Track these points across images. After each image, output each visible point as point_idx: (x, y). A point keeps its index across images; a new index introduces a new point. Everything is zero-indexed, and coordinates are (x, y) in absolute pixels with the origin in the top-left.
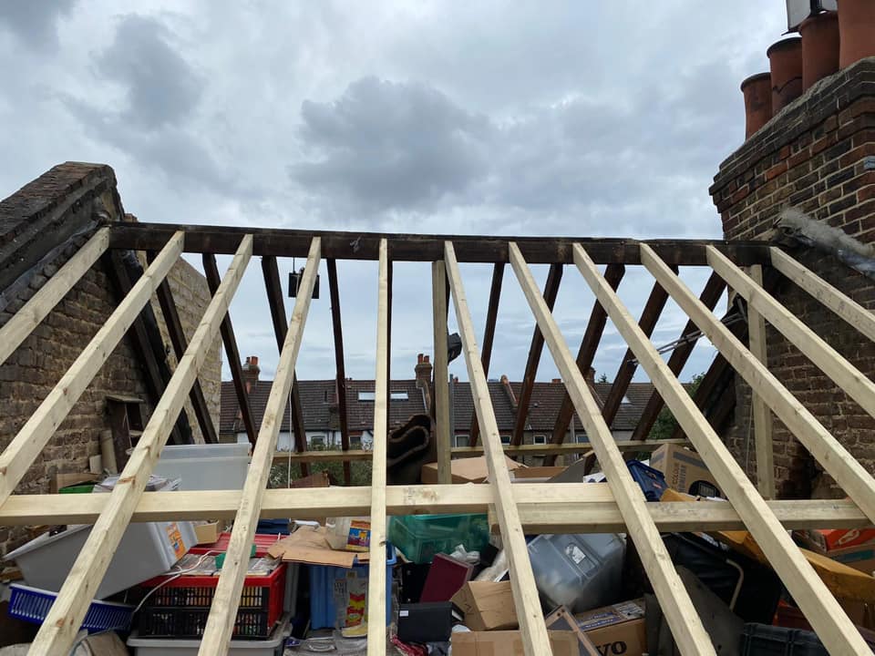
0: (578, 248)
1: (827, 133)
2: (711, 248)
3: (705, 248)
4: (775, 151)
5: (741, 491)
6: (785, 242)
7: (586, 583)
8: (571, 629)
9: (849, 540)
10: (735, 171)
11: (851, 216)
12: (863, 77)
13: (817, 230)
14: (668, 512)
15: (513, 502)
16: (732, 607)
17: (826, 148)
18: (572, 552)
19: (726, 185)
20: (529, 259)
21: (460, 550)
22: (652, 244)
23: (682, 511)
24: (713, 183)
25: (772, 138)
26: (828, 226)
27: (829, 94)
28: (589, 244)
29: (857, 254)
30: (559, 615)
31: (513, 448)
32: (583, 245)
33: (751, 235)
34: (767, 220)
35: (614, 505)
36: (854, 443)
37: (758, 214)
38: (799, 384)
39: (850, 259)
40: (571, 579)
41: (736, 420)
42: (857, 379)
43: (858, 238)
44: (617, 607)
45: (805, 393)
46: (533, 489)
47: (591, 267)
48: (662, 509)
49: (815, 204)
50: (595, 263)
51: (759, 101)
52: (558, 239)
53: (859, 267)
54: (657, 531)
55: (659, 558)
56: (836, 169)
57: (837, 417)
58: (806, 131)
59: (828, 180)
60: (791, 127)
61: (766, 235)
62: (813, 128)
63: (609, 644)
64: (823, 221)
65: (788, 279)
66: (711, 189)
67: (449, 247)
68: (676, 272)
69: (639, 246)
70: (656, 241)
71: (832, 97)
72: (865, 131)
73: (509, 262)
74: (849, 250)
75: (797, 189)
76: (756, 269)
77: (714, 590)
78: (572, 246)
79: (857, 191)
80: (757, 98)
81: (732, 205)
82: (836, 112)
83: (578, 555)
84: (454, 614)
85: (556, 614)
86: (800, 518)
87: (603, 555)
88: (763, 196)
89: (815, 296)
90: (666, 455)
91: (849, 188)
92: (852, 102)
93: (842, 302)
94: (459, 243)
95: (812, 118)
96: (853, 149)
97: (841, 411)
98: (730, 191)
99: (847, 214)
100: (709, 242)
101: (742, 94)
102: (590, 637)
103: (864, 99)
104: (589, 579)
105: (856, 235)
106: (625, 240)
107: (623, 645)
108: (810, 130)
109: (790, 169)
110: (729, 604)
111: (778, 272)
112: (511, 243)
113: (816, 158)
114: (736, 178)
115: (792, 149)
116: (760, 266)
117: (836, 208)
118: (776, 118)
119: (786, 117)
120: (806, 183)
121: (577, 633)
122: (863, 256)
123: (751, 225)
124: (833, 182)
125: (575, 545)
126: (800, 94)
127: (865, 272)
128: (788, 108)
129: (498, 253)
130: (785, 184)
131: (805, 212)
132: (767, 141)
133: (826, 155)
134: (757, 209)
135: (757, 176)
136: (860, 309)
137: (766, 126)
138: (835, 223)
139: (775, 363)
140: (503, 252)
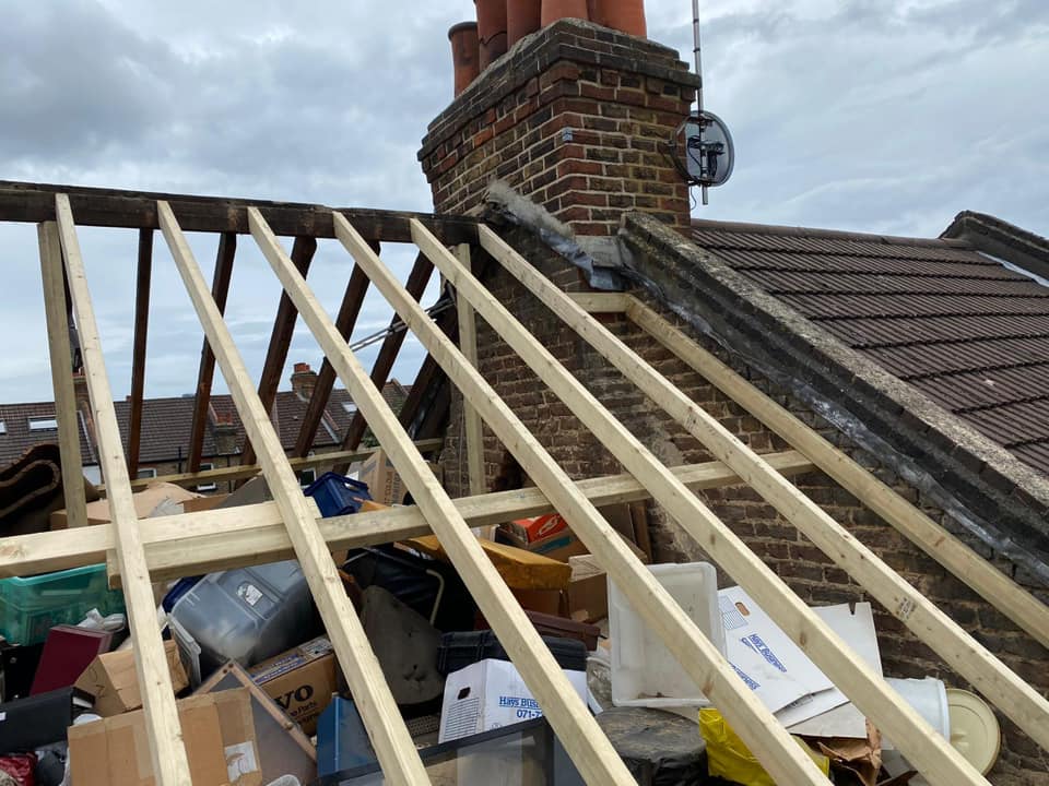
0: (255, 215)
1: (530, 97)
2: (415, 222)
3: (409, 222)
4: (481, 113)
5: (428, 491)
6: (492, 219)
7: (264, 627)
8: (240, 685)
9: (549, 529)
10: (442, 134)
11: (553, 191)
12: (562, 38)
13: (523, 207)
14: (347, 527)
15: (138, 543)
16: (432, 621)
17: (529, 115)
18: (245, 593)
19: (434, 150)
20: (186, 225)
21: (93, 616)
22: (348, 213)
23: (363, 523)
24: (421, 146)
25: (479, 98)
26: (532, 203)
27: (531, 54)
28: (269, 209)
29: (556, 234)
30: (225, 672)
31: (189, 476)
32: (260, 210)
33: (462, 210)
34: (475, 194)
35: (281, 527)
36: (555, 432)
37: (467, 186)
38: (508, 374)
39: (551, 239)
40: (244, 625)
41: (452, 419)
42: (550, 364)
43: (558, 217)
44: (303, 647)
45: (514, 383)
46: (175, 523)
47: (269, 239)
48: (340, 525)
49: (520, 178)
50: (276, 234)
51: (467, 55)
52: (228, 201)
53: (558, 247)
54: (327, 551)
55: (327, 583)
56: (537, 139)
57: (541, 406)
58: (509, 94)
59: (532, 151)
60: (496, 87)
61: (475, 211)
62: (516, 91)
63: (291, 693)
64: (528, 197)
65: (495, 260)
66: (419, 154)
67: (63, 204)
68: (377, 250)
69: (332, 215)
70: (352, 210)
71: (533, 57)
72: (563, 99)
73: (159, 228)
74: (549, 228)
75: (504, 160)
76: (464, 248)
77: (411, 606)
78: (247, 210)
79: (556, 166)
80: (464, 51)
81: (441, 174)
82: (538, 75)
83: (253, 594)
84: (76, 701)
85: (221, 671)
86: (488, 512)
87: (284, 589)
88: (472, 166)
89: (519, 278)
90: (377, 464)
91: (550, 161)
92: (551, 64)
93: (543, 285)
94: (80, 198)
95: (515, 79)
96: (553, 118)
97: (545, 400)
98: (440, 156)
99: (549, 189)
100: (413, 215)
101: (450, 43)
102: (267, 691)
103: (561, 63)
104: (268, 621)
105: (556, 213)
106: (314, 206)
107: (309, 690)
108: (515, 92)
109: (497, 135)
110: (428, 618)
111: (486, 252)
112: (159, 202)
113: (520, 124)
114: (444, 142)
115: (498, 113)
116: (468, 245)
117: (540, 182)
118: (483, 75)
119: (491, 75)
120: (511, 154)
121: (248, 688)
122: (561, 236)
123: (461, 199)
124: (536, 154)
125: (249, 583)
126: (505, 51)
127: (564, 253)
128: (494, 66)
129: (142, 215)
130: (492, 153)
131: (512, 186)
132: (474, 101)
133: (529, 122)
134: (466, 180)
135: (465, 142)
136: (559, 292)
137: (473, 84)
138: (538, 199)
139: (487, 353)
140: (150, 214)
